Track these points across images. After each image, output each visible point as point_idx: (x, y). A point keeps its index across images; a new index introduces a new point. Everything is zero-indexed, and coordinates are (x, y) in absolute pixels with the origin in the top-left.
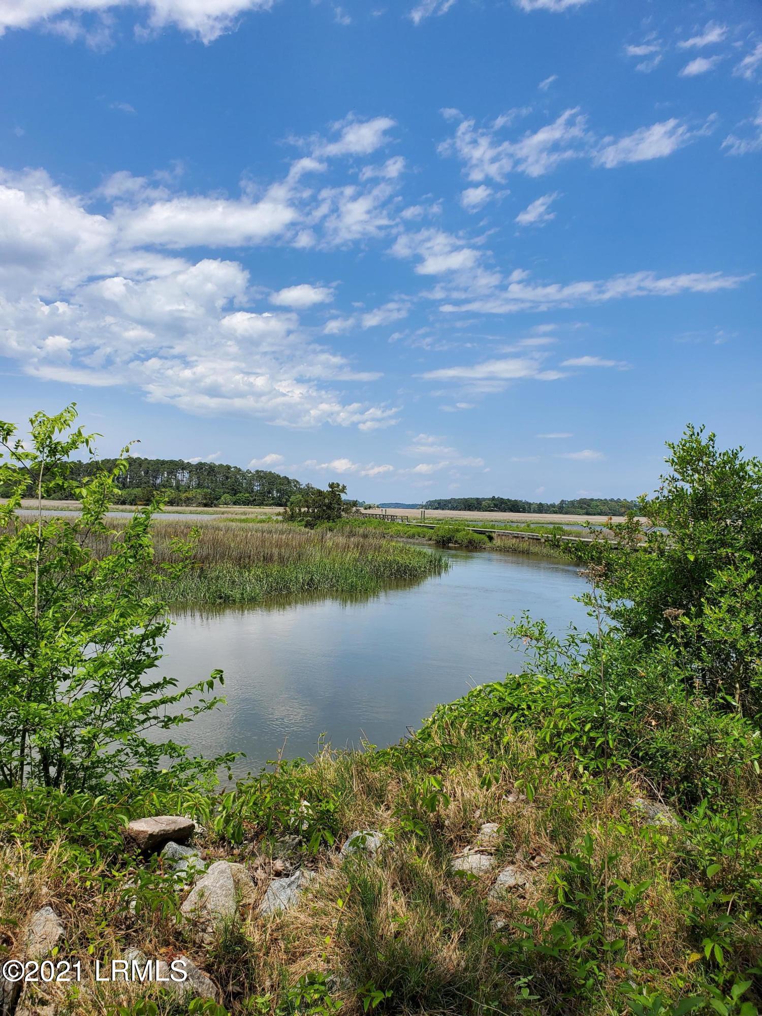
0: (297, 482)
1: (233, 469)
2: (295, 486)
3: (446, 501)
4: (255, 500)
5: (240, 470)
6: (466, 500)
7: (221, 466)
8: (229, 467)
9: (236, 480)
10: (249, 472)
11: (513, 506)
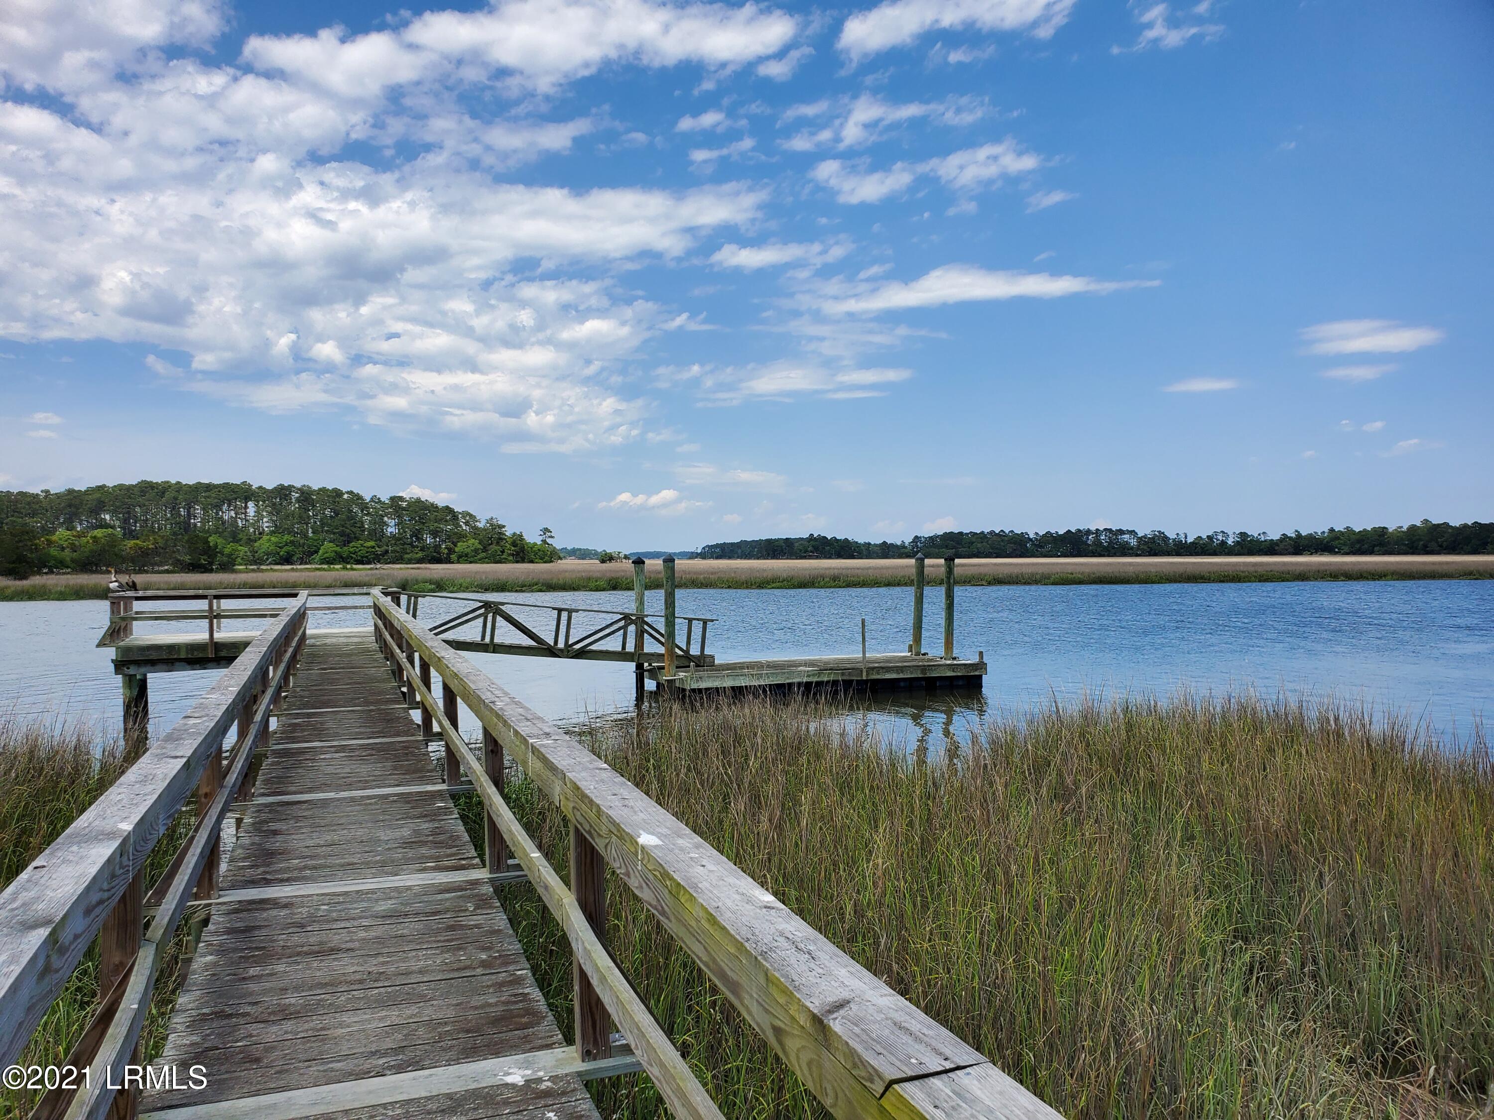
0: (471, 515)
1: (345, 496)
2: (467, 523)
3: (732, 544)
4: (387, 552)
5: (359, 497)
6: (769, 542)
7: (323, 490)
8: (338, 493)
9: (351, 517)
10: (375, 500)
11: (842, 548)
